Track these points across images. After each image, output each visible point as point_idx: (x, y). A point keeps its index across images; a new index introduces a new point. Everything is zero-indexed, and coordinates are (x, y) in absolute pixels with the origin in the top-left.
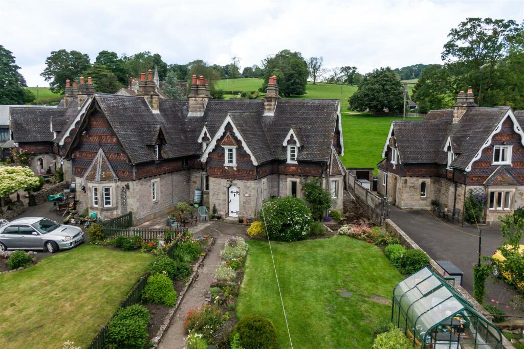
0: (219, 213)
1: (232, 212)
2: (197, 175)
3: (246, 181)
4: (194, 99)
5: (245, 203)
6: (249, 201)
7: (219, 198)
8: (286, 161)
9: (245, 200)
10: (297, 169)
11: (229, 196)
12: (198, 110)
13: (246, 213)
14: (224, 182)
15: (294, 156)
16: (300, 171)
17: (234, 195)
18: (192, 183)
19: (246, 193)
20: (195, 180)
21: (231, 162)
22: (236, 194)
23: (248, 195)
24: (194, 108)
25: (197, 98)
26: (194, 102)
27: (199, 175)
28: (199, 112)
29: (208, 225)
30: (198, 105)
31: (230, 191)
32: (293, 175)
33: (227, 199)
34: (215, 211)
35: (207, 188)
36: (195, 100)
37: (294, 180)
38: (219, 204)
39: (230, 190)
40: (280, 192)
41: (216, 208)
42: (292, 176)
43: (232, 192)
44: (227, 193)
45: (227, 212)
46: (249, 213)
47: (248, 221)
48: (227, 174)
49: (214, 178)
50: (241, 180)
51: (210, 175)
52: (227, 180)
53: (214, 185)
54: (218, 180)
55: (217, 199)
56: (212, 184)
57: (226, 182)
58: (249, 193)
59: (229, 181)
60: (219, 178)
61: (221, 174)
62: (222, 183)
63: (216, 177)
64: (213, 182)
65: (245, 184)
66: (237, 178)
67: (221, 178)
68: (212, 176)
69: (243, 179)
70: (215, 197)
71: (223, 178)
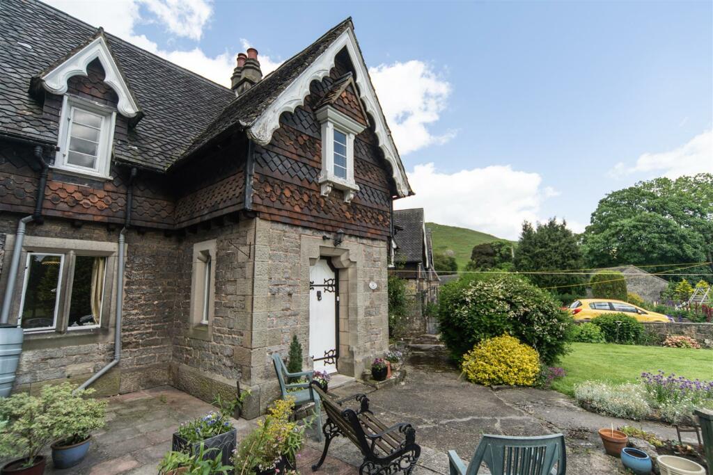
3: (370, 242)
5: (367, 311)
6: (376, 303)
17: (319, 294)
19: (371, 279)
21: (343, 173)
22: (322, 289)
23: (375, 285)
43: (311, 286)
46: (377, 343)
48: (322, 214)
49: (276, 226)
50: (358, 239)
51: (262, 208)
52: (324, 238)
53: (274, 255)
54: (292, 233)
55: (288, 313)
56: (267, 250)
57: (319, 245)
58: (376, 279)
59: (328, 239)
60: (298, 226)
61: (306, 211)
62: (304, 249)
63: (288, 221)
64: (270, 242)
65: (368, 250)
66: (351, 232)
67: (305, 227)
68: (270, 214)
69: (364, 234)
70: (277, 309)
71: (310, 228)
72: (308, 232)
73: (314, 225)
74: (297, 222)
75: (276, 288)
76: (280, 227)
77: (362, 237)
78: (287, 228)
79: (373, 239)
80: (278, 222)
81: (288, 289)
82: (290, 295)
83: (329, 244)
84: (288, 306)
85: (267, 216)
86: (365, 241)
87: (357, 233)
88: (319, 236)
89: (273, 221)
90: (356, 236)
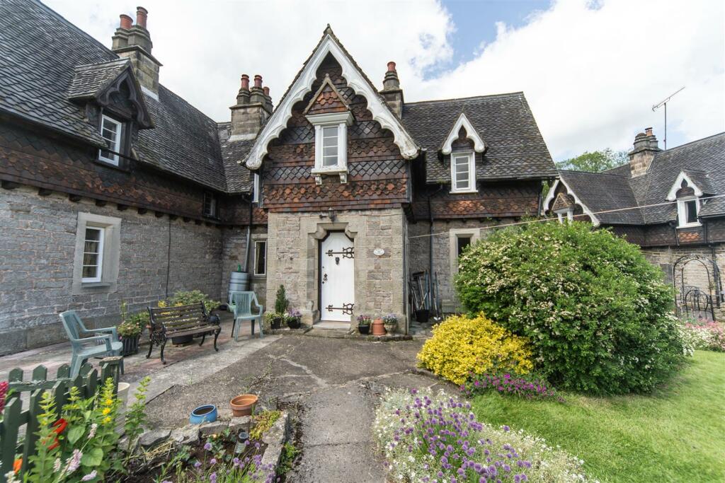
0: (294, 311)
1: (330, 308)
2: (240, 242)
3: (376, 213)
4: (242, 111)
5: (371, 275)
6: (384, 268)
7: (295, 268)
8: (450, 188)
9: (372, 268)
10: (475, 205)
11: (323, 264)
12: (249, 129)
13: (378, 305)
14: (311, 223)
15: (467, 178)
16: (482, 208)
17: (337, 260)
18: (227, 260)
19: (377, 246)
20: (235, 253)
21: (334, 161)
22: (340, 256)
23: (382, 252)
24: (241, 126)
25: (248, 110)
26: (242, 117)
27: (243, 241)
28: (250, 133)
29: (260, 345)
30: (250, 122)
31: (324, 250)
32: (464, 221)
33: (317, 271)
34: (282, 305)
35: (261, 269)
36: (244, 113)
37: (464, 231)
38: (295, 285)
39: (326, 247)
40: (434, 262)
41: (287, 297)
42: (461, 224)
43: (330, 253)
44: (317, 257)
45: (316, 308)
46: (385, 305)
47: (387, 327)
48: (319, 199)
49: (281, 215)
50: (360, 212)
51: (270, 206)
52: (321, 217)
53: (280, 234)
54: (293, 218)
55: (290, 271)
56: (276, 231)
57: (316, 222)
58: (383, 246)
59: (325, 217)
60: (297, 212)
61: (304, 200)
62: (304, 226)
63: (289, 210)
64: (277, 226)
65: (373, 220)
66: (350, 207)
67: (303, 212)
68: (275, 208)
69: (366, 207)
70: (282, 267)
71: (309, 212)
72: (306, 215)
73: (310, 209)
74: (295, 210)
75: (282, 254)
76: (284, 215)
77: (365, 210)
78: (289, 215)
79: (380, 209)
80: (282, 212)
81: (291, 255)
82: (291, 259)
83: (327, 220)
84: (290, 266)
85: (273, 210)
86: (368, 213)
87: (357, 207)
88: (317, 216)
89: (279, 212)
90: (357, 210)
